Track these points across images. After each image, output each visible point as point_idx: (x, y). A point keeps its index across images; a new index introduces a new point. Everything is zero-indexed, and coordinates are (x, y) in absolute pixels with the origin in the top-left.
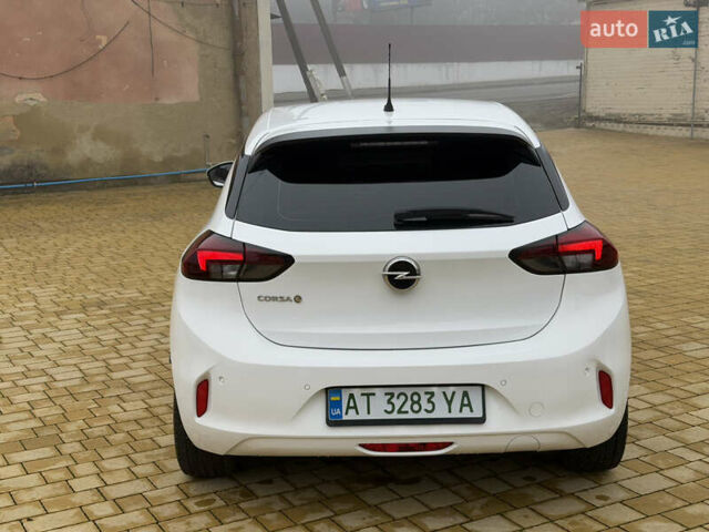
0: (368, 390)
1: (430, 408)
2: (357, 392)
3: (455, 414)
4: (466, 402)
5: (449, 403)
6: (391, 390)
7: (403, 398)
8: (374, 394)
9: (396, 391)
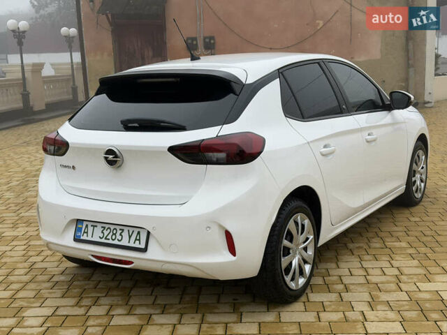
0: (95, 224)
1: (120, 239)
2: (90, 224)
3: (131, 244)
4: (138, 238)
5: (130, 237)
6: (105, 225)
7: (109, 230)
8: (96, 226)
9: (107, 226)
